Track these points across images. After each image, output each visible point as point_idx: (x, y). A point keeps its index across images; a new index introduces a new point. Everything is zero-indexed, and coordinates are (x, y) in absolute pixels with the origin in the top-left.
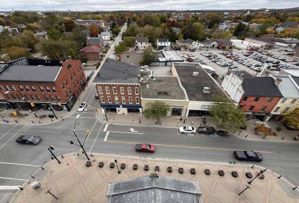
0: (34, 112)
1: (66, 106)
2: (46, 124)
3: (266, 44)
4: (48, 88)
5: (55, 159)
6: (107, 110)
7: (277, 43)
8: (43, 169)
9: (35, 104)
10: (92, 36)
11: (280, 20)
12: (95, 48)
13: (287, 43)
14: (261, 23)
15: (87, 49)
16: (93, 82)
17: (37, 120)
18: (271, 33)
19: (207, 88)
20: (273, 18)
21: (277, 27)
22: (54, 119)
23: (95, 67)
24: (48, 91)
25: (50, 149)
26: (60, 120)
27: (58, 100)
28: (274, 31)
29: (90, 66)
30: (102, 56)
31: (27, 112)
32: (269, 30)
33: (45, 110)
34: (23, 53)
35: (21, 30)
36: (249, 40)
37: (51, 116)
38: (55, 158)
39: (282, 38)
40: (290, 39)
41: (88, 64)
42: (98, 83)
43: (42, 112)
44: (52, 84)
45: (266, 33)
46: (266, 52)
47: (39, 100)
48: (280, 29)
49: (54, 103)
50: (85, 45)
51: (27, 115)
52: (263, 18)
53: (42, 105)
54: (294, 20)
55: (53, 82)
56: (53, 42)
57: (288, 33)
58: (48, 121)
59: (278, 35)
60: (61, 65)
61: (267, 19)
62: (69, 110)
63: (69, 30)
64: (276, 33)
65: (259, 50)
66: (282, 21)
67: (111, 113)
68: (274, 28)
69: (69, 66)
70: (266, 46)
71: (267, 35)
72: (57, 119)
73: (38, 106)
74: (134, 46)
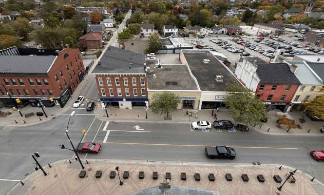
0: (19, 110)
1: (59, 100)
2: (33, 124)
3: (276, 29)
4: (39, 81)
5: (40, 170)
6: (108, 105)
7: (286, 29)
8: (23, 184)
9: (20, 99)
10: (93, 23)
11: (286, 7)
12: (95, 36)
13: (296, 29)
14: (267, 10)
15: (87, 37)
16: (92, 72)
17: (21, 120)
18: (278, 19)
19: (220, 76)
20: (279, 5)
21: (283, 13)
22: (43, 117)
23: (95, 56)
24: (39, 84)
25: (35, 157)
26: (50, 118)
27: (50, 94)
28: (282, 18)
29: (89, 55)
30: (104, 44)
31: (10, 110)
32: (276, 16)
33: (33, 106)
34: (14, 42)
35: (15, 18)
36: (258, 26)
37: (39, 114)
38: (41, 168)
39: (291, 23)
40: (299, 25)
41: (87, 53)
42: (98, 74)
43: (29, 110)
44: (44, 75)
45: (275, 19)
46: (277, 38)
47: (27, 94)
48: (287, 16)
49: (45, 99)
50: (85, 33)
51: (10, 114)
52: (270, 5)
53: (30, 101)
54: (299, 7)
55: (46, 74)
56: (50, 30)
57: (295, 19)
58: (35, 121)
59: (287, 21)
60: (57, 54)
61: (274, 6)
62: (62, 106)
63: (68, 17)
64: (284, 19)
65: (270, 35)
66: (288, 8)
67: (112, 107)
68: (281, 14)
69: (66, 55)
70: (276, 32)
71: (275, 21)
72: (47, 117)
73: (25, 103)
74: (139, 33)
